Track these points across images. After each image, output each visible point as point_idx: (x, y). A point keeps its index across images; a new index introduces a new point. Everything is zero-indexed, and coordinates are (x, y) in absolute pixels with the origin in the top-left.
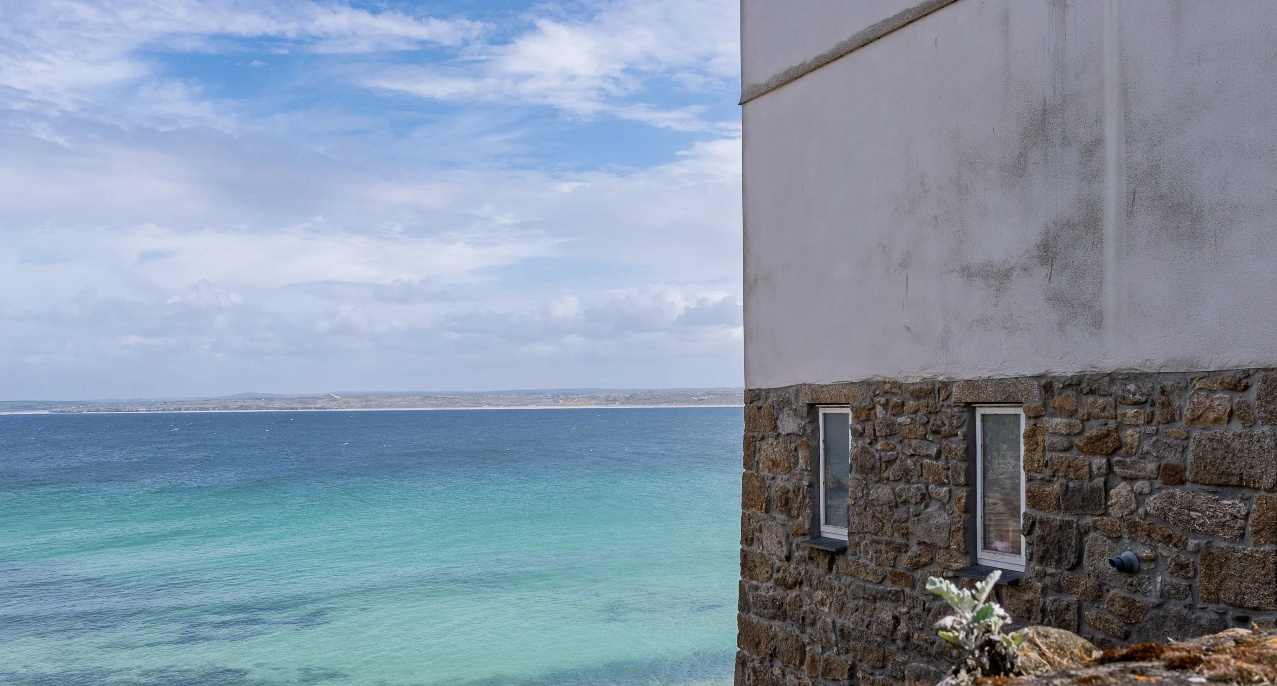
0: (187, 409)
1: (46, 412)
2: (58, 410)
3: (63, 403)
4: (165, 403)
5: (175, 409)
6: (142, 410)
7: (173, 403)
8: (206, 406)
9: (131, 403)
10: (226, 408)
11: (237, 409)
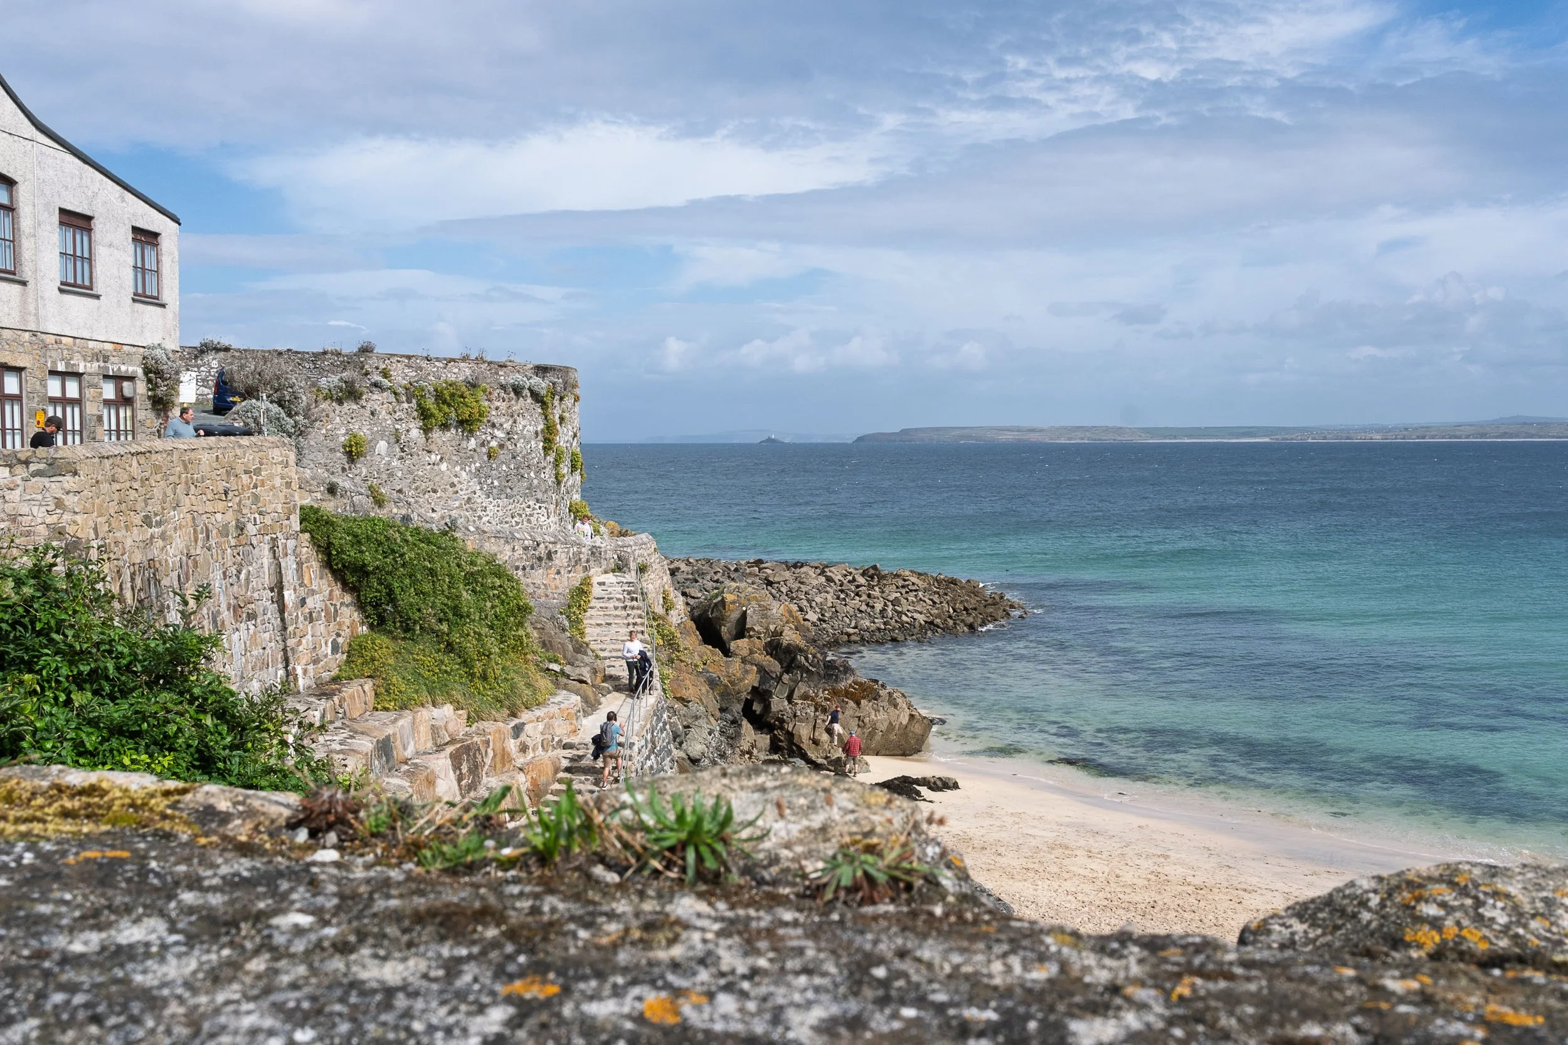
0: (1433, 437)
1: (1267, 440)
2: (1278, 438)
3: (1284, 429)
4: (1406, 429)
5: (1418, 438)
6: (1377, 438)
7: (1416, 429)
8: (1458, 433)
9: (1364, 430)
10: (1483, 435)
11: (1497, 437)
